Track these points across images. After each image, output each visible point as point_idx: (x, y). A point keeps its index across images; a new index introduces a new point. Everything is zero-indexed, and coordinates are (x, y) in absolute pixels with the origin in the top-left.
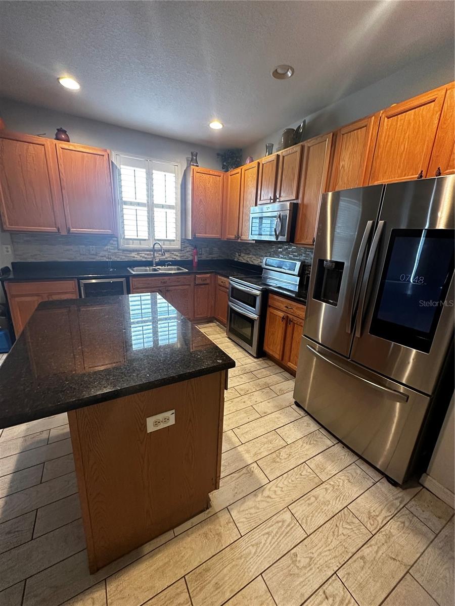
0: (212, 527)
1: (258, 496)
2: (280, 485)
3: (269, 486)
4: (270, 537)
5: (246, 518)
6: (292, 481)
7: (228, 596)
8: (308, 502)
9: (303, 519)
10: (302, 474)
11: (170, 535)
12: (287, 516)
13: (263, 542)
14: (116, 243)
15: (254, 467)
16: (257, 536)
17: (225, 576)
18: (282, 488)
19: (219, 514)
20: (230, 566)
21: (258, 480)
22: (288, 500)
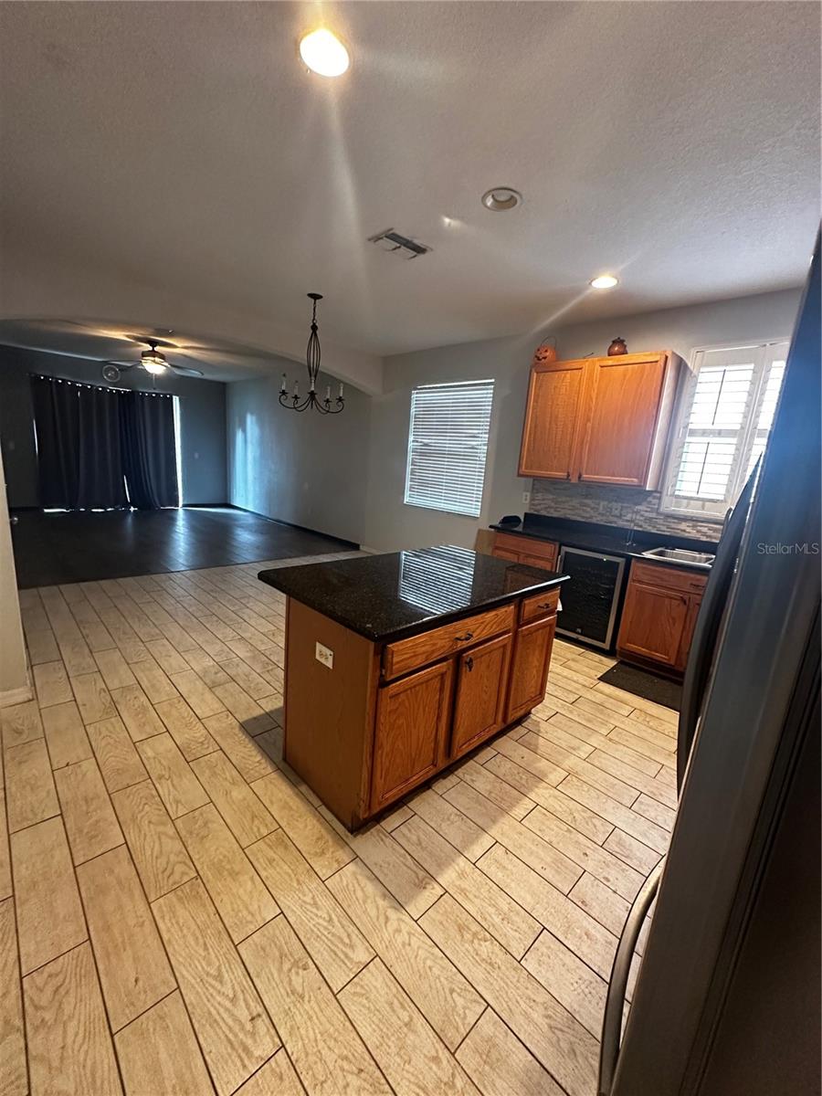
0: (330, 843)
1: (384, 900)
2: (414, 940)
3: (407, 919)
4: (325, 924)
5: (347, 886)
6: (430, 968)
7: (263, 874)
8: (396, 1001)
9: (362, 987)
10: (455, 995)
11: (317, 802)
12: (362, 955)
13: (319, 913)
14: (656, 501)
15: (433, 888)
16: (326, 903)
17: (281, 868)
18: (409, 945)
19: (347, 848)
20: (290, 871)
21: (411, 898)
22: (389, 957)
